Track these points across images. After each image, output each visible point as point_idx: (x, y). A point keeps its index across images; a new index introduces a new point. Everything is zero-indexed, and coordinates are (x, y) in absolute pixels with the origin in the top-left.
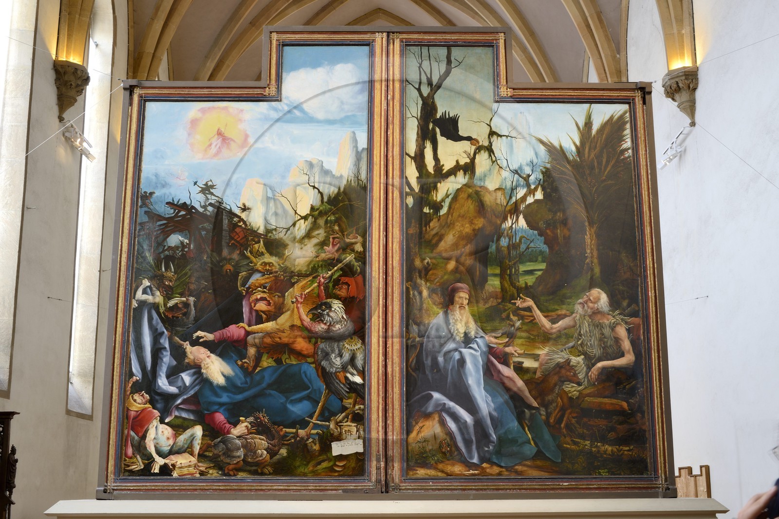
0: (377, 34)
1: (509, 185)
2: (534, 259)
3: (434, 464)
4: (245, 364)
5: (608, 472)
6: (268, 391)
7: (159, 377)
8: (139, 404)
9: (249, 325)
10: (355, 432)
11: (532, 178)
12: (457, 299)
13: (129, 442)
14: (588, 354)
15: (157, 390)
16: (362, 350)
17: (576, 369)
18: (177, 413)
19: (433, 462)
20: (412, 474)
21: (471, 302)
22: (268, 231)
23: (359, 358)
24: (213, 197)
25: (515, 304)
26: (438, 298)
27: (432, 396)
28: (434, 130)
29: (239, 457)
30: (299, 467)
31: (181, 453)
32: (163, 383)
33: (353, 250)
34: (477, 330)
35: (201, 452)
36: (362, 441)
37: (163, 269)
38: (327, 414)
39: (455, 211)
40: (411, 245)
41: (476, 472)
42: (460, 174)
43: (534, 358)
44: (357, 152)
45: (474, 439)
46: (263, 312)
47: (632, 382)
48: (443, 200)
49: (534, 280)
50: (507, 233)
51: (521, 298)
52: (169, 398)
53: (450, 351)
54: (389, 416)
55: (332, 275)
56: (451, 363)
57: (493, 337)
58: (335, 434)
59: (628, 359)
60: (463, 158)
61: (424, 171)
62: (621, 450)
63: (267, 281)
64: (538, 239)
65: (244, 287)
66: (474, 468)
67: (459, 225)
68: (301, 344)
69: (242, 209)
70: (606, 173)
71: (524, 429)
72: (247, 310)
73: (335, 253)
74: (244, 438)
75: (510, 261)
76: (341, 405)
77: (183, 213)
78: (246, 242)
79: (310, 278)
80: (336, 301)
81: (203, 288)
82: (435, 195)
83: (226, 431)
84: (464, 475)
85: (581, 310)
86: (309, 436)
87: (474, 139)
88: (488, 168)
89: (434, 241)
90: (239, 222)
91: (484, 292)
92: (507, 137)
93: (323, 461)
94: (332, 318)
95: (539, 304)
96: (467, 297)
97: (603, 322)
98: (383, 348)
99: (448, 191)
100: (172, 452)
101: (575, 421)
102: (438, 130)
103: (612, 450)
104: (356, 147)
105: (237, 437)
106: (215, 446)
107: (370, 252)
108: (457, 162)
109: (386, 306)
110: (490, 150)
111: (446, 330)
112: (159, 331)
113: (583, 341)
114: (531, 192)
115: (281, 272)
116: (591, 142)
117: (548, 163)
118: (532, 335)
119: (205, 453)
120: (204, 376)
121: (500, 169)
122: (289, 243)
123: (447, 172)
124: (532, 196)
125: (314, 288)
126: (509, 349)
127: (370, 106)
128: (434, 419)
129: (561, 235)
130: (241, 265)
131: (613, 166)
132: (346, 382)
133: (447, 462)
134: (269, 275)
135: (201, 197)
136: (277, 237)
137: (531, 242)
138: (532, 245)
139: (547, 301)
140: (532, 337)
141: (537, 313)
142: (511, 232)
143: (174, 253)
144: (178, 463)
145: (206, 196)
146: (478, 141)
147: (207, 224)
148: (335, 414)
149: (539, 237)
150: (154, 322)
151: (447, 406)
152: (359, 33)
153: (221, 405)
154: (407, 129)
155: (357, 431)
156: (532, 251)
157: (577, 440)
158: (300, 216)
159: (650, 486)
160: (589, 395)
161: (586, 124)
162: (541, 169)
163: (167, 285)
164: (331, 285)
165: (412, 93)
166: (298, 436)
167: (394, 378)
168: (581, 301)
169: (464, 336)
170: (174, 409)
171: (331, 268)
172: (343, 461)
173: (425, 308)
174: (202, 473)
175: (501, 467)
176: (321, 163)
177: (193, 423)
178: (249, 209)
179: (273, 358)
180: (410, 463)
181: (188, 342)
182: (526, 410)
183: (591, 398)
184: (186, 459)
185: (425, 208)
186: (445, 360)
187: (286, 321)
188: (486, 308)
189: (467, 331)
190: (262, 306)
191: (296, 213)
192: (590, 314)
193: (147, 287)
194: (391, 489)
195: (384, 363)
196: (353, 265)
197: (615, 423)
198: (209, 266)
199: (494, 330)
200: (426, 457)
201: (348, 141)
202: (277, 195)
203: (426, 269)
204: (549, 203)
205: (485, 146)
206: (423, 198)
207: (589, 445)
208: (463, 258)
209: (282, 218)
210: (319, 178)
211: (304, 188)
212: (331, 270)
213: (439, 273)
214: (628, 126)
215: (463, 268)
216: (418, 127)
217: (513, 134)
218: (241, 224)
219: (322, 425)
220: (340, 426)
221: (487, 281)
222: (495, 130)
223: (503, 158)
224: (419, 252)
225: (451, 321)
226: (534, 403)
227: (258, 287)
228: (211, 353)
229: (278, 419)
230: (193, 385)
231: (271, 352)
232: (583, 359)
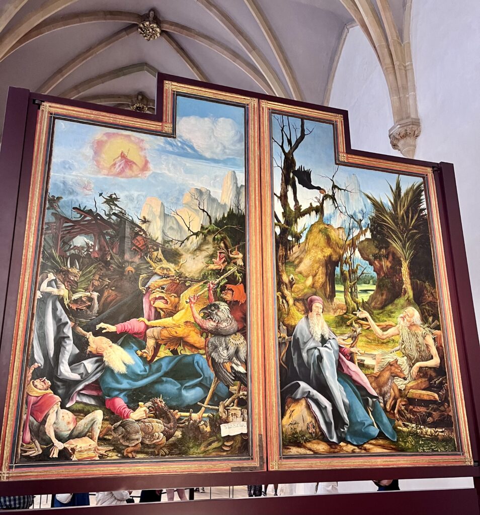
1: (347, 225)
2: (367, 282)
3: (304, 443)
4: (145, 355)
6: (164, 379)
7: (61, 364)
8: (40, 389)
9: (149, 320)
10: (240, 415)
11: (363, 223)
12: (314, 308)
13: (28, 427)
14: (410, 357)
15: (60, 376)
16: (244, 345)
17: (402, 367)
18: (78, 399)
19: (302, 442)
20: (287, 453)
22: (166, 242)
23: (242, 352)
24: (117, 208)
25: (356, 314)
26: (300, 305)
27: (299, 385)
28: (293, 178)
29: (137, 440)
30: (192, 448)
31: (81, 437)
32: (65, 370)
33: (235, 263)
35: (101, 436)
36: (246, 423)
37: (69, 266)
38: (216, 399)
39: (310, 241)
40: (280, 264)
41: (336, 450)
42: (313, 213)
43: (372, 358)
44: (237, 187)
45: (332, 421)
46: (161, 309)
47: (439, 379)
48: (302, 232)
49: (368, 298)
50: (348, 261)
51: (360, 311)
52: (70, 385)
53: (311, 349)
55: (220, 282)
56: (313, 358)
58: (223, 417)
59: (435, 362)
60: (315, 202)
61: (288, 209)
62: (437, 431)
63: (165, 283)
64: (369, 268)
65: (144, 287)
66: (334, 447)
67: (314, 252)
68: (195, 338)
69: (142, 221)
70: (412, 224)
71: (369, 414)
72: (147, 307)
73: (222, 265)
74: (142, 421)
75: (350, 282)
76: (228, 392)
77: (88, 218)
78: (146, 249)
79: (202, 283)
80: (223, 304)
81: (107, 285)
82: (296, 227)
83: (125, 415)
85: (402, 322)
86: (202, 419)
87: (322, 189)
88: (332, 211)
89: (296, 263)
90: (140, 231)
91: (333, 304)
92: (345, 191)
93: (214, 442)
94: (220, 317)
96: (322, 307)
97: (418, 333)
98: (262, 344)
99: (305, 225)
100: (71, 437)
101: (404, 408)
102: (296, 179)
103: (431, 432)
104: (236, 183)
105: (136, 421)
106: (115, 429)
107: (250, 266)
108: (311, 204)
110: (333, 198)
111: (308, 332)
112: (63, 321)
113: (405, 346)
114: (363, 232)
115: (177, 277)
116: (401, 201)
117: (374, 213)
118: (370, 339)
119: (105, 437)
120: (106, 364)
121: (341, 214)
122: (184, 253)
123: (303, 211)
124: (363, 235)
125: (205, 291)
126: (353, 350)
127: (246, 153)
128: (302, 404)
129: (385, 265)
130: (141, 268)
131: (416, 220)
132: (232, 371)
133: (314, 441)
134: (166, 278)
135: (106, 207)
136: (173, 247)
137: (365, 269)
139: (378, 315)
140: (369, 341)
141: (372, 322)
142: (350, 261)
143: (79, 253)
144: (78, 447)
145: (110, 206)
146: (325, 192)
147: (111, 230)
148: (223, 400)
149: (370, 266)
150: (58, 313)
151: (311, 394)
153: (121, 391)
154: (274, 174)
155: (242, 414)
156: (366, 276)
157: (406, 423)
158: (193, 232)
160: (412, 388)
161: (397, 189)
162: (369, 217)
163: (72, 280)
164: (218, 290)
165: (277, 149)
166: (191, 420)
167: (271, 369)
168: (401, 315)
169: (321, 338)
170: (76, 394)
171: (218, 276)
172: (231, 441)
173: (291, 313)
174: (101, 457)
175: (354, 445)
176: (208, 192)
177: (95, 408)
178: (148, 221)
179: (169, 349)
180: (285, 443)
181: (91, 332)
182: (369, 399)
183: (414, 390)
184: (86, 442)
185: (289, 236)
186: (308, 356)
187: (182, 318)
188: (336, 317)
189: (323, 334)
190: (160, 304)
191: (189, 229)
192: (409, 325)
193: (52, 280)
195: (263, 356)
196: (236, 276)
197: (431, 409)
198: (112, 267)
199: (342, 334)
200: (297, 437)
201: (229, 177)
202: (173, 213)
203: (291, 283)
204: (376, 242)
205: (330, 195)
206: (287, 229)
207: (415, 427)
208: (317, 277)
209: (177, 233)
210: (207, 204)
211: (196, 210)
212: (219, 278)
213: (301, 286)
214: (423, 193)
215: (318, 285)
216: (282, 174)
217: (348, 189)
218: (142, 233)
219: (212, 409)
220: (227, 410)
221: (335, 296)
222: (336, 185)
223: (343, 206)
224: (285, 269)
225: (311, 325)
226: (374, 393)
227: (157, 288)
228: (113, 343)
229: (174, 404)
230: (95, 372)
231: (168, 344)
232: (406, 360)
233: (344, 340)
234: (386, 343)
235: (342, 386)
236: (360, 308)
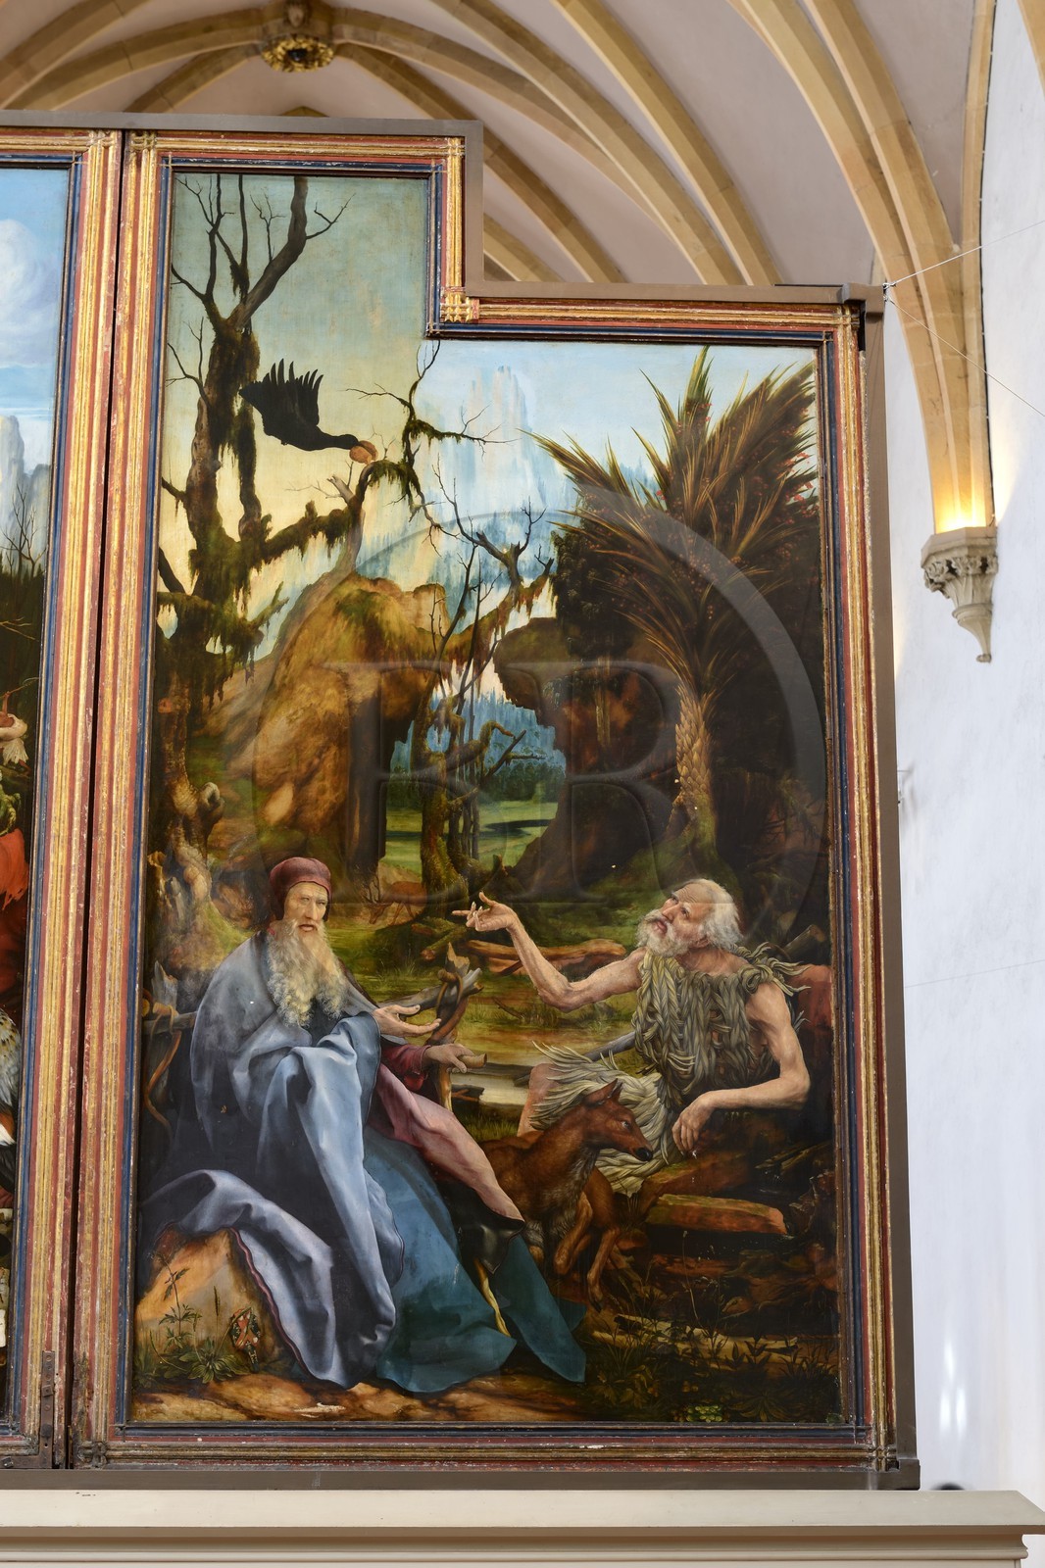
0: (92, 134)
1: (457, 575)
2: (523, 793)
3: (213, 1384)
5: (723, 1413)
11: (526, 558)
12: (292, 903)
14: (673, 1070)
16: (11, 1048)
17: (636, 1111)
19: (207, 1378)
20: (147, 1414)
25: (463, 919)
26: (235, 899)
27: (210, 1185)
28: (245, 415)
34: (349, 992)
36: (3, 1313)
39: (296, 649)
40: (167, 746)
41: (335, 1409)
42: (317, 543)
43: (514, 1079)
44: (21, 476)
45: (330, 1310)
47: (798, 1153)
48: (263, 619)
49: (520, 852)
50: (447, 714)
51: (479, 903)
53: (267, 1055)
54: (82, 1241)
56: (271, 1088)
59: (791, 1083)
60: (328, 497)
61: (213, 535)
62: (763, 1348)
64: (537, 734)
66: (328, 1398)
67: (308, 690)
70: (743, 544)
71: (478, 1286)
75: (451, 798)
82: (240, 602)
84: (299, 1417)
85: (657, 939)
87: (362, 444)
88: (399, 526)
89: (233, 736)
91: (372, 885)
92: (458, 440)
95: (532, 920)
96: (324, 896)
97: (720, 978)
98: (72, 1043)
99: (278, 591)
101: (630, 1263)
102: (257, 417)
103: (735, 1349)
104: (21, 463)
107: (47, 766)
108: (310, 508)
109: (86, 920)
110: (406, 475)
111: (258, 993)
113: (658, 1031)
114: (522, 597)
116: (703, 455)
117: (575, 514)
118: (511, 1011)
121: (435, 532)
123: (278, 537)
124: (524, 608)
126: (437, 1052)
127: (62, 346)
128: (216, 1251)
129: (603, 722)
131: (764, 526)
133: (251, 1378)
137: (516, 741)
138: (518, 750)
139: (556, 913)
140: (510, 1017)
141: (527, 946)
142: (459, 712)
146: (372, 451)
149: (538, 728)
151: (254, 1214)
152: (39, 131)
154: (169, 413)
156: (519, 767)
157: (632, 1318)
159: (842, 1455)
160: (670, 1188)
161: (690, 404)
162: (553, 533)
165: (189, 310)
167: (103, 1129)
168: (656, 913)
169: (310, 1012)
173: (200, 927)
175: (409, 1394)
180: (142, 1381)
182: (486, 1229)
183: (678, 1197)
185: (211, 640)
186: (254, 1079)
188: (377, 932)
189: (320, 997)
192: (682, 952)
194: (82, 1458)
195: (74, 1085)
197: (748, 1267)
199: (398, 996)
200: (191, 1362)
203: (208, 816)
204: (574, 631)
205: (392, 465)
206: (205, 612)
207: (667, 1334)
208: (315, 786)
213: (245, 826)
214: (812, 410)
215: (315, 815)
216: (200, 406)
217: (475, 431)
221: (383, 854)
222: (423, 419)
223: (444, 498)
224: (187, 765)
225: (274, 967)
226: (509, 1208)
232: (657, 1083)
233: (404, 1017)
234: (580, 1021)
235: (382, 1184)
236: (481, 894)
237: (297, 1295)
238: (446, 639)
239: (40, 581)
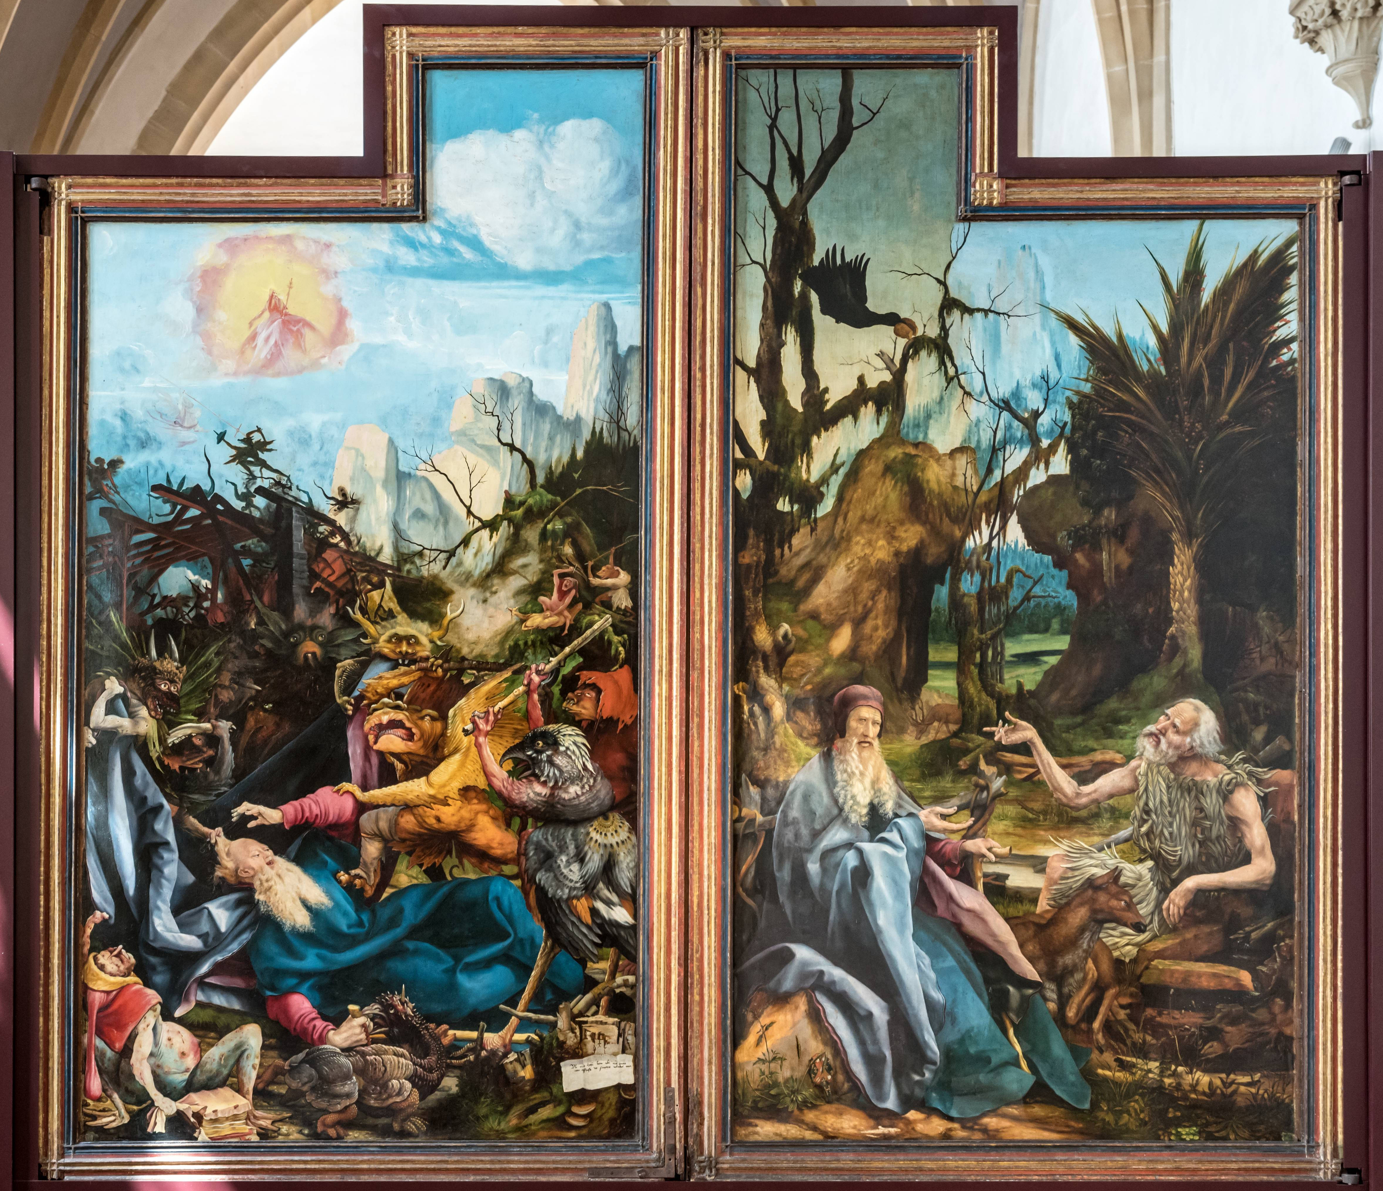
0: (663, 30)
1: (986, 437)
2: (1042, 626)
3: (796, 1112)
4: (357, 882)
5: (1199, 1133)
6: (411, 945)
7: (156, 913)
8: (112, 975)
9: (365, 787)
10: (615, 1038)
11: (1045, 421)
12: (853, 723)
13: (93, 1063)
14: (1165, 859)
15: (154, 941)
16: (630, 846)
17: (1133, 892)
18: (201, 996)
19: (792, 1107)
20: (746, 1134)
21: (887, 731)
22: (403, 558)
23: (624, 865)
24: (266, 473)
25: (992, 735)
26: (809, 722)
27: (792, 955)
28: (804, 296)
29: (348, 1095)
30: (486, 1117)
31: (215, 1088)
33: (607, 605)
34: (900, 797)
35: (261, 1086)
36: (631, 1057)
37: (154, 653)
38: (549, 996)
39: (852, 507)
40: (747, 593)
41: (893, 1130)
42: (868, 411)
43: (1034, 867)
44: (616, 356)
45: (888, 1053)
46: (397, 756)
47: (1264, 926)
48: (824, 480)
49: (1039, 677)
50: (978, 561)
51: (1006, 721)
52: (180, 961)
53: (834, 849)
54: (692, 1001)
55: (560, 665)
56: (838, 877)
57: (936, 814)
58: (569, 1042)
59: (1258, 869)
60: (876, 369)
61: (780, 406)
62: (1233, 1082)
63: (405, 680)
64: (1053, 577)
65: (349, 695)
66: (886, 1122)
67: (862, 541)
68: (488, 833)
69: (338, 502)
70: (1231, 405)
71: (1005, 1032)
72: (359, 751)
73: (566, 613)
74: (358, 1052)
75: (982, 631)
76: (582, 976)
77: (193, 512)
78: (350, 586)
79: (507, 674)
80: (569, 730)
81: (251, 699)
82: (804, 466)
83: (316, 1036)
84: (865, 1136)
86: (509, 1047)
87: (905, 321)
88: (936, 395)
89: (801, 583)
90: (332, 534)
91: (917, 707)
92: (986, 315)
93: (543, 1104)
94: (560, 770)
95: (1048, 734)
96: (878, 718)
97: (1204, 781)
99: (836, 454)
100: (191, 1086)
101: (1127, 1014)
102: (814, 298)
103: (1211, 1083)
104: (613, 343)
105: (343, 1050)
106: (293, 1070)
107: (649, 612)
108: (861, 379)
110: (942, 348)
111: (826, 799)
112: (151, 802)
113: (1152, 826)
114: (1041, 456)
115: (437, 659)
116: (1198, 322)
117: (1087, 380)
119: (270, 1088)
120: (263, 908)
121: (967, 400)
122: (455, 587)
123: (834, 407)
124: (1042, 466)
125: (517, 697)
126: (973, 845)
127: (646, 235)
128: (797, 1008)
129: (1109, 564)
130: (340, 641)
131: (1250, 386)
132: (593, 921)
133: (827, 1107)
134: (408, 665)
135: (237, 474)
136: (425, 572)
137: (1035, 583)
138: (1037, 590)
139: (1068, 729)
140: (1031, 815)
141: (1044, 756)
142: (988, 559)
143: (176, 615)
144: (209, 1111)
145: (249, 470)
146: (913, 327)
147: (255, 540)
148: (568, 996)
149: (1055, 571)
150: (138, 782)
151: (826, 978)
153: (304, 976)
154: (738, 297)
155: (619, 1035)
156: (1038, 605)
157: (1128, 1059)
158: (480, 520)
159: (1296, 1166)
160: (1160, 955)
161: (1187, 275)
162: (1068, 398)
163: (165, 693)
164: (556, 690)
165: (752, 200)
166: (483, 1048)
167: (706, 912)
168: (1151, 728)
169: (868, 814)
170: (195, 986)
171: (556, 648)
172: (589, 1103)
173: (778, 745)
174: (264, 1134)
175: (951, 1119)
176: (527, 384)
177: (242, 1018)
178: (354, 502)
179: (421, 866)
180: (741, 1110)
181: (220, 829)
182: (1011, 989)
183: (1167, 962)
184: (226, 1100)
185: (781, 500)
186: (824, 870)
187: (452, 778)
188: (922, 746)
189: (876, 801)
190: (392, 742)
191: (469, 513)
192: (1173, 760)
193: (117, 696)
196: (610, 642)
197: (1221, 1019)
198: (263, 645)
199: (939, 799)
200: (778, 1095)
201: (592, 329)
202: (423, 466)
203: (782, 651)
204: (1085, 485)
205: (930, 339)
206: (775, 475)
207: (1157, 1071)
208: (870, 624)
209: (436, 527)
210: (524, 424)
211: (488, 449)
212: (556, 655)
213: (813, 660)
214: (1294, 279)
215: (871, 648)
216: (765, 288)
217: (1001, 306)
218: (337, 539)
219: (538, 1022)
220: (580, 1024)
221: (926, 680)
222: (956, 297)
223: (974, 369)
224: (764, 608)
225: (839, 777)
226: (1030, 971)
227: (382, 696)
228: (275, 854)
229: (437, 1008)
230: (236, 929)
231: (418, 851)
232: (1150, 870)
233: (944, 817)
234: (1088, 818)
235: (927, 953)
236: (1007, 713)
237: (861, 1043)
238: (976, 494)
239: (635, 450)
